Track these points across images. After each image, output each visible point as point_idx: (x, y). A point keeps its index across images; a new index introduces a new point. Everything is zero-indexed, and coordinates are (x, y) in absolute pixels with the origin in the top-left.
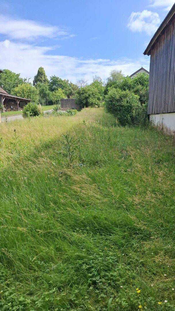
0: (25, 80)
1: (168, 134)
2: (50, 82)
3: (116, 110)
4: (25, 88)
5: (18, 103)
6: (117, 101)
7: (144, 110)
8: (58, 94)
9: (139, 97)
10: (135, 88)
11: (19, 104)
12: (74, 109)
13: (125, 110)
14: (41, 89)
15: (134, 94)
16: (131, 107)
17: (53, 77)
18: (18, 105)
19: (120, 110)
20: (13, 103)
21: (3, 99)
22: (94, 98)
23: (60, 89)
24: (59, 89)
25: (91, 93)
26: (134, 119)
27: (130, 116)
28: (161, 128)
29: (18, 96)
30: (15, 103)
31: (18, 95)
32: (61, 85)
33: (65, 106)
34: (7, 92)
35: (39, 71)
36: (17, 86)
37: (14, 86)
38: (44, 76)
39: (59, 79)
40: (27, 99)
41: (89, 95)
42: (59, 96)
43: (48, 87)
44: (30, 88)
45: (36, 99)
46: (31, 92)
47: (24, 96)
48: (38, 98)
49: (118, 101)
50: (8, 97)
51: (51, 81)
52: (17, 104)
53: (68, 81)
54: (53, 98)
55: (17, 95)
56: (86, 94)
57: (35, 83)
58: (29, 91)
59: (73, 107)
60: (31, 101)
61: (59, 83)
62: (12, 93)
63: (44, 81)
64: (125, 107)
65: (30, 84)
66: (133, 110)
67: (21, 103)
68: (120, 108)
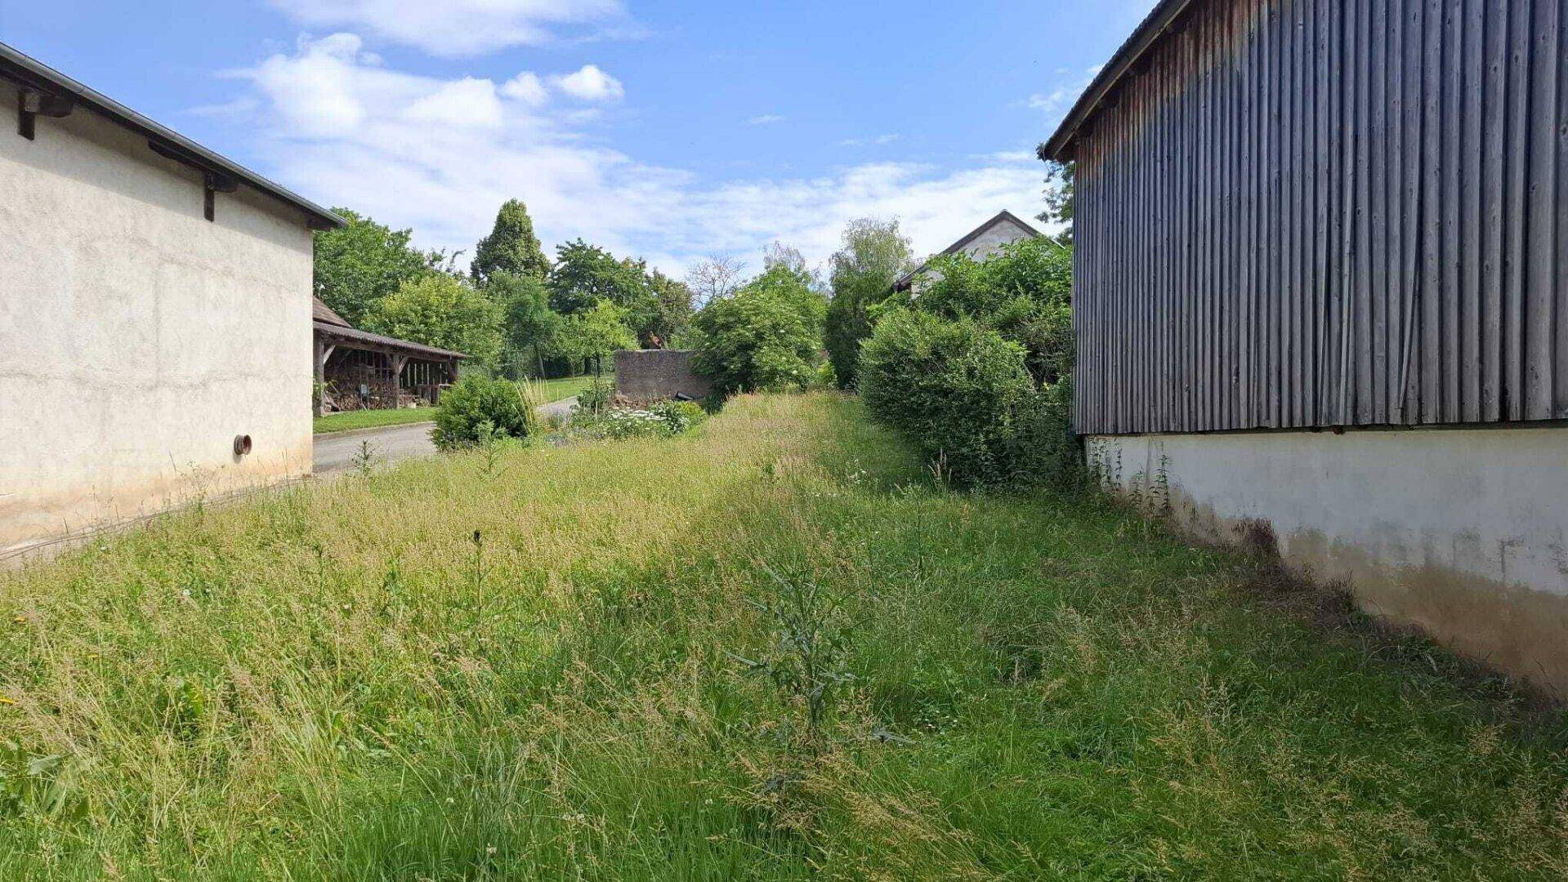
0: (437, 258)
1: (1203, 535)
2: (557, 268)
3: (915, 412)
4: (433, 299)
5: (401, 368)
6: (918, 365)
7: (1052, 411)
8: (598, 327)
9: (1023, 352)
10: (1001, 310)
11: (403, 374)
12: (686, 400)
13: (963, 411)
14: (511, 300)
15: (998, 338)
16: (990, 398)
17: (573, 246)
18: (397, 378)
19: (935, 412)
20: (373, 372)
21: (325, 350)
22: (781, 349)
23: (608, 302)
24: (601, 305)
25: (768, 323)
26: (1008, 455)
27: (989, 443)
28: (1159, 502)
29: (399, 338)
30: (384, 372)
31: (397, 329)
32: (611, 282)
33: (636, 384)
34: (342, 315)
35: (500, 218)
36: (396, 288)
37: (381, 286)
38: (529, 240)
39: (600, 257)
40: (441, 351)
41: (760, 336)
42: (603, 337)
43: (545, 293)
44: (460, 297)
45: (489, 349)
46: (463, 316)
47: (430, 334)
48: (497, 344)
49: (922, 366)
50: (348, 339)
51: (562, 265)
52: (392, 373)
53: (643, 265)
54: (569, 346)
55: (390, 332)
56: (743, 328)
57: (481, 276)
58: (452, 313)
59: (677, 388)
60: (462, 358)
61: (600, 274)
62: (369, 320)
63: (527, 265)
64: (960, 397)
65: (458, 276)
66: (1002, 409)
67: (412, 374)
68: (934, 401)
